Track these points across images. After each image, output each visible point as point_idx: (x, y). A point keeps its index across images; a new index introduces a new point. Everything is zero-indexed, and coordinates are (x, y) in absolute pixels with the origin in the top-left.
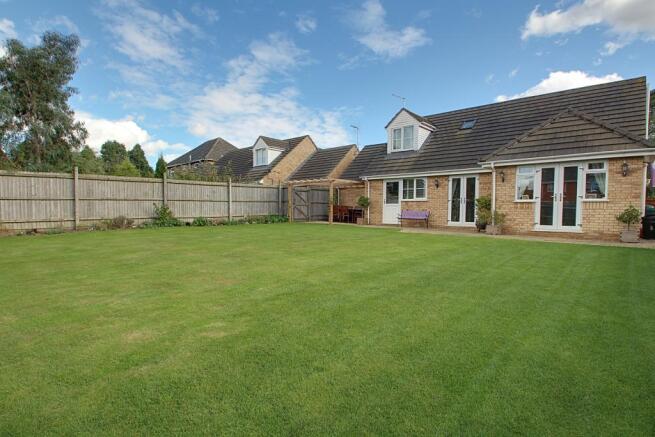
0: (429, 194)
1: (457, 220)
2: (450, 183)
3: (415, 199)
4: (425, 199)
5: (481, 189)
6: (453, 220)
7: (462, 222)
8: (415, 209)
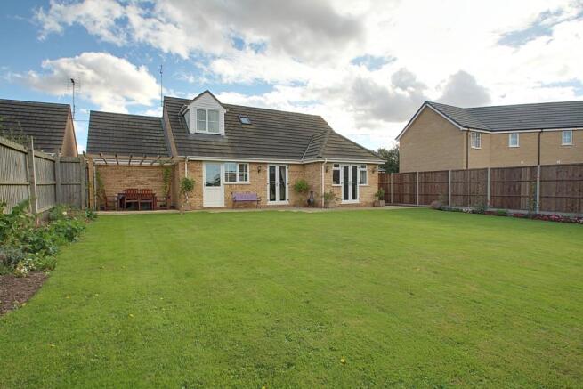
0: (251, 178)
1: (274, 200)
2: (268, 169)
3: (238, 182)
4: (248, 182)
5: (290, 175)
6: (271, 200)
7: (278, 202)
8: (239, 191)
